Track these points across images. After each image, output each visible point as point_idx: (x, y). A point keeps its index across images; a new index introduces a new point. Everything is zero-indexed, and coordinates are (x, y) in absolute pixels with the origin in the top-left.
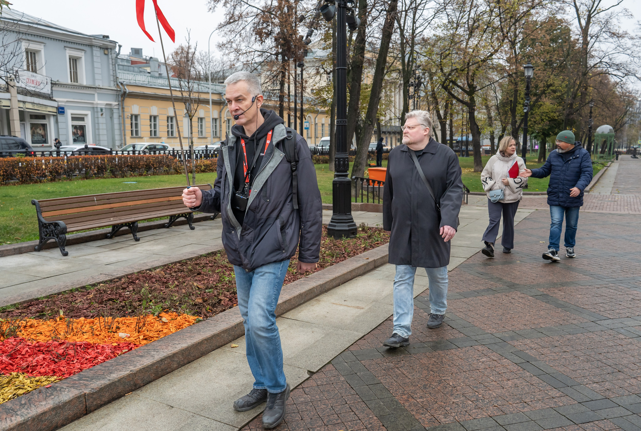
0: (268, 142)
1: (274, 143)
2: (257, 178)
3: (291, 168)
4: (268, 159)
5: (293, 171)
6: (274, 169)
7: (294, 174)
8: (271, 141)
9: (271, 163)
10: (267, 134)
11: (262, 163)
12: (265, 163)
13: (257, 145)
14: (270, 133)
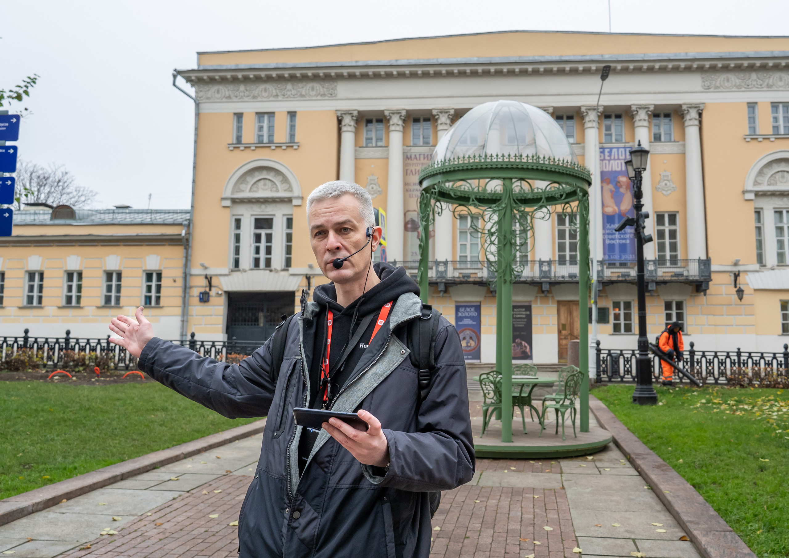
0: (381, 322)
1: (392, 326)
2: (344, 395)
3: (419, 380)
4: (374, 356)
5: (421, 387)
6: (382, 379)
7: (423, 393)
8: (387, 322)
9: (378, 365)
10: (379, 308)
11: (360, 364)
12: (366, 365)
13: (357, 325)
14: (388, 306)
